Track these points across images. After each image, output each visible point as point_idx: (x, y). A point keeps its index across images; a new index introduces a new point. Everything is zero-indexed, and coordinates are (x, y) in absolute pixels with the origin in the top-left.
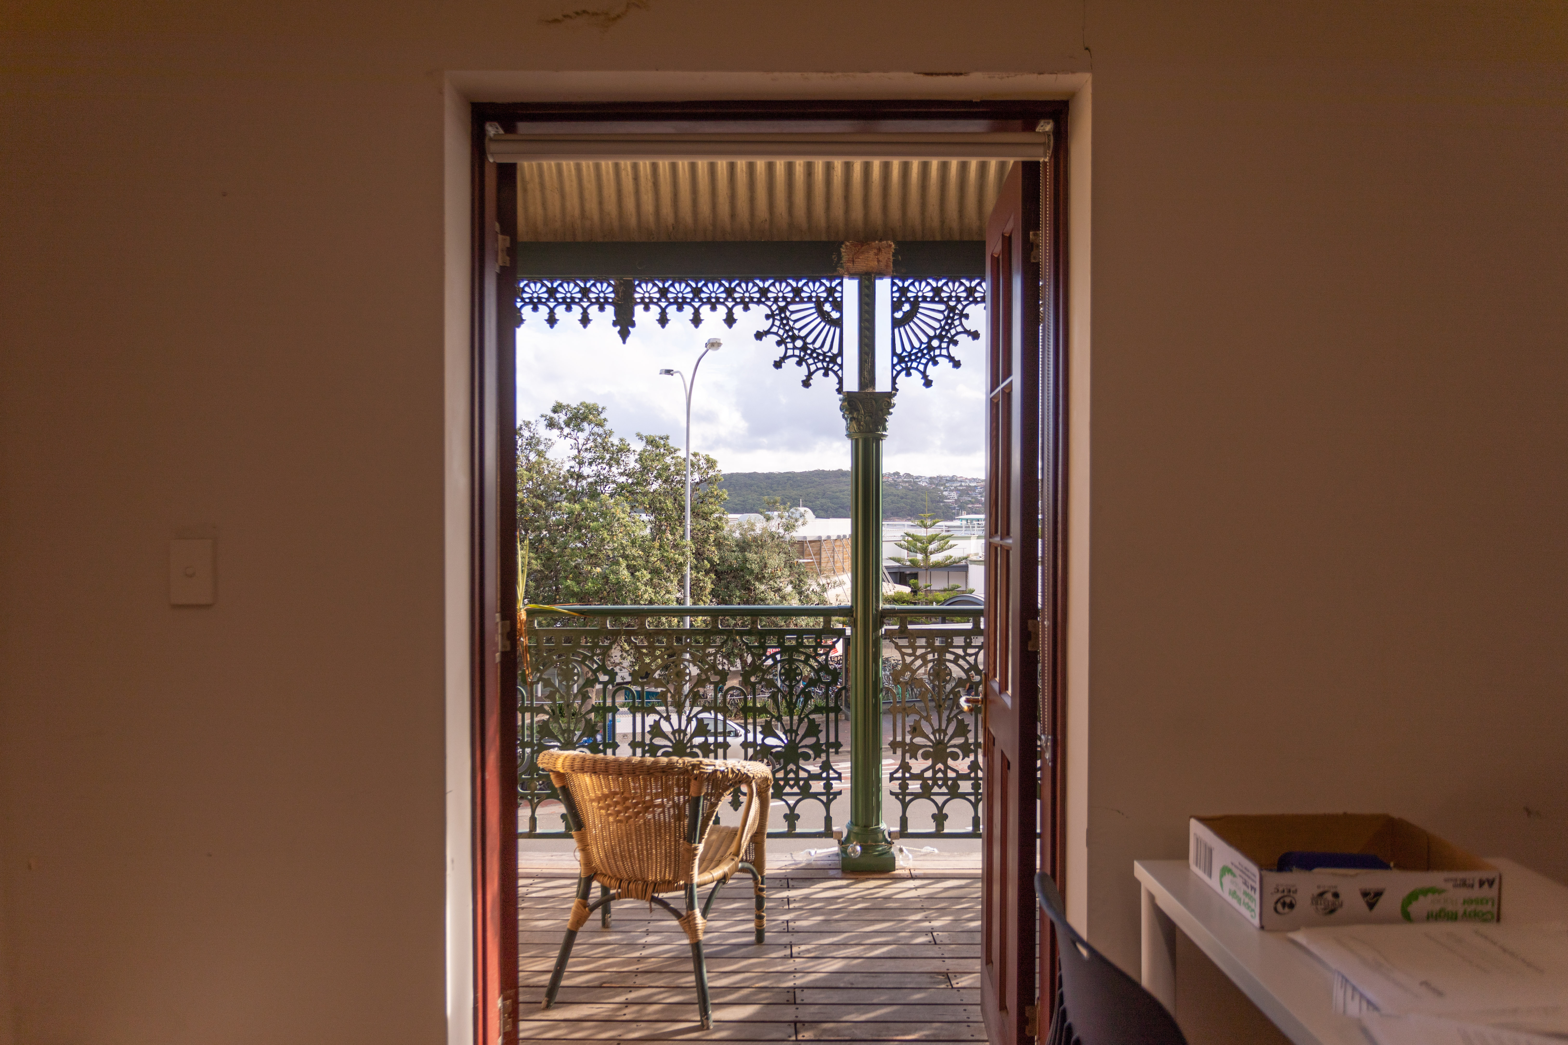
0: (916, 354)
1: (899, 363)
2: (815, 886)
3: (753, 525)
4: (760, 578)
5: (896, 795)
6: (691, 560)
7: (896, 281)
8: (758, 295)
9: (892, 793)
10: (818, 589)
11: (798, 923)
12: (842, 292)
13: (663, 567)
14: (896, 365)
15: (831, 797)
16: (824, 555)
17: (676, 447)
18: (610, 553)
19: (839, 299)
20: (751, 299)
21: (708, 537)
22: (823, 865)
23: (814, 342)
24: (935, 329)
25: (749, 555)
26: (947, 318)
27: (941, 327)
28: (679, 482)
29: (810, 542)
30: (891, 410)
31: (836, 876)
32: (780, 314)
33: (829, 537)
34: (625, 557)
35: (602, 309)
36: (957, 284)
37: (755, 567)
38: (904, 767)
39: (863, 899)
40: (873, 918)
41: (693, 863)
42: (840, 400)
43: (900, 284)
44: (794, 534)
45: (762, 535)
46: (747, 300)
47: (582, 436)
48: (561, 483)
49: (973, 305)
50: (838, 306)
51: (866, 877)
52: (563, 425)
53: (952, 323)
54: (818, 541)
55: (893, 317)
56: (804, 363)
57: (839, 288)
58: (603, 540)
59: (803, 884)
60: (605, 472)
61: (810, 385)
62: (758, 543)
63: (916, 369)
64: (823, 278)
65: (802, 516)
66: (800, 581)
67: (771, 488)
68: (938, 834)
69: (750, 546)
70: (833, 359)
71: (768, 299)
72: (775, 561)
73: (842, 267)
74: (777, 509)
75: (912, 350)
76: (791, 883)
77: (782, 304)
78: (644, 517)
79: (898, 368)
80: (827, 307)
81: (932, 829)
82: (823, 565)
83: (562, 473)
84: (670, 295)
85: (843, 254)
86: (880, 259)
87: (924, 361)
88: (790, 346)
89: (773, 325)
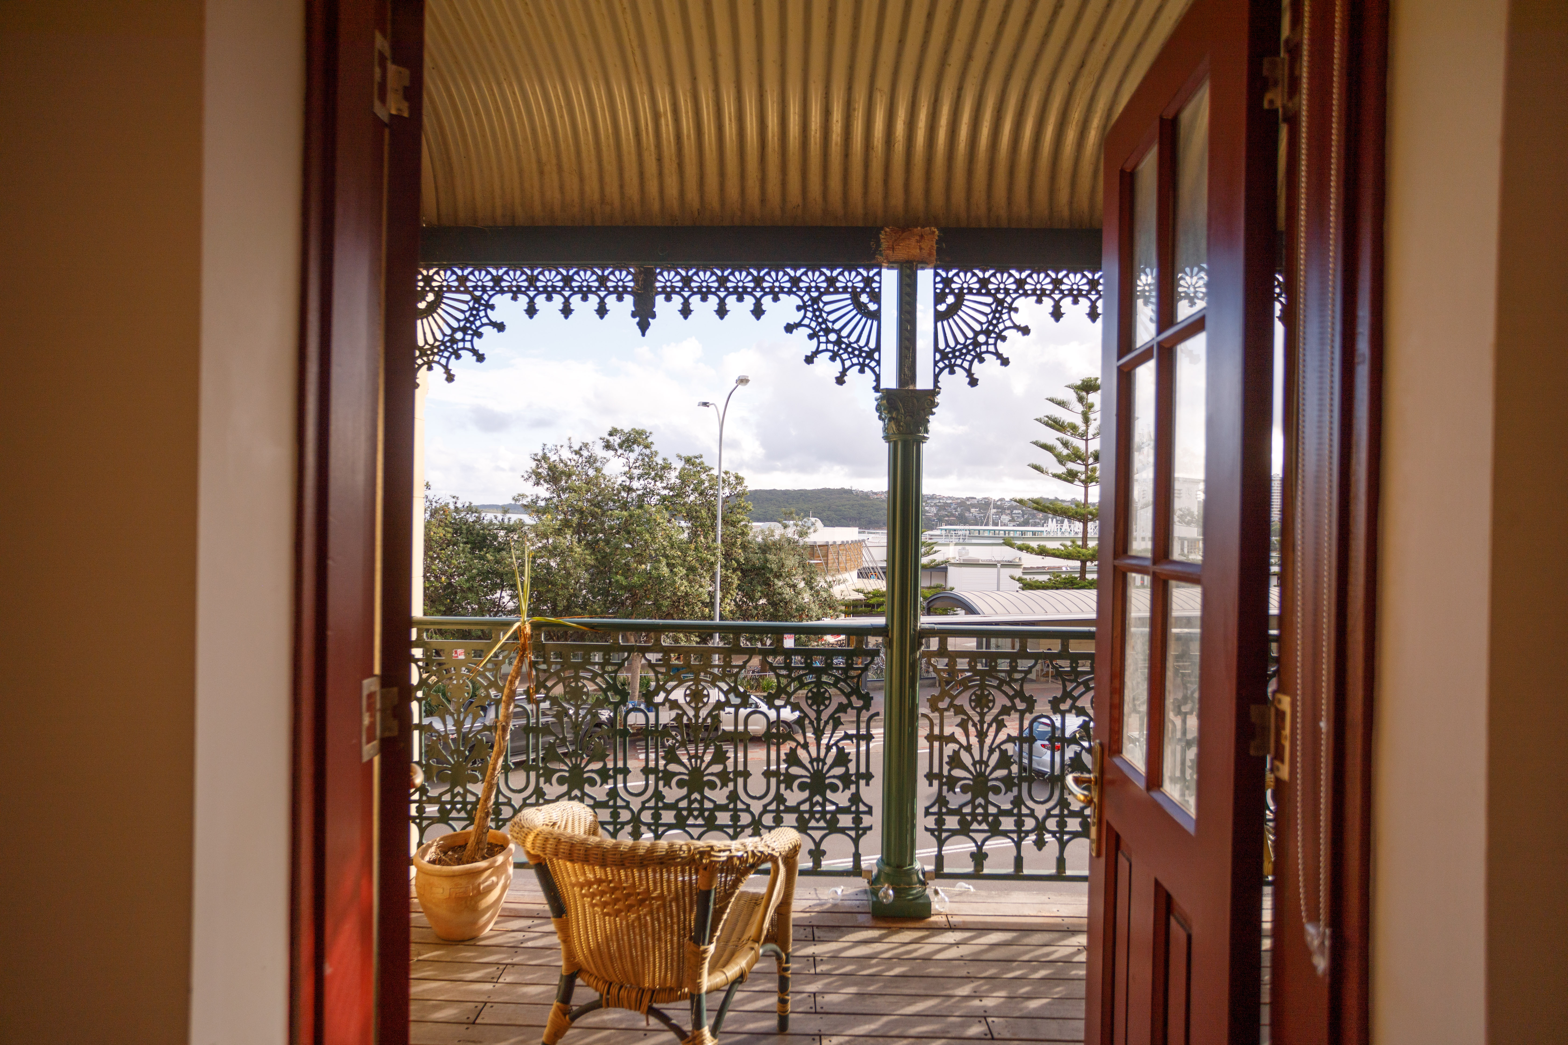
0: (960, 350)
1: (942, 360)
2: (844, 939)
3: (773, 531)
4: (778, 576)
5: (932, 831)
6: (721, 560)
7: (940, 271)
8: (788, 285)
9: (927, 829)
10: (825, 585)
11: (828, 998)
12: (880, 282)
13: (698, 565)
14: (939, 361)
15: (860, 832)
16: (830, 557)
17: (711, 466)
18: (653, 552)
19: (877, 290)
20: (781, 288)
21: (736, 541)
22: (851, 907)
23: (848, 336)
24: (981, 324)
25: (770, 557)
26: (994, 312)
27: (988, 321)
28: (712, 495)
29: (819, 546)
30: (934, 410)
31: (867, 925)
32: (812, 305)
33: (835, 542)
34: (666, 556)
35: (620, 299)
36: (1006, 275)
37: (774, 567)
38: (941, 800)
39: (899, 959)
40: (913, 992)
41: (701, 969)
42: (876, 400)
43: (944, 274)
44: (807, 540)
45: (780, 540)
46: (777, 290)
47: (633, 456)
48: (615, 495)
49: (1023, 298)
50: (876, 297)
51: (900, 925)
52: (617, 447)
53: (1000, 317)
54: (826, 546)
55: (936, 310)
56: (838, 358)
57: (877, 278)
58: (646, 542)
59: (830, 934)
60: (651, 486)
61: (844, 382)
62: (777, 547)
63: (961, 366)
64: (860, 267)
65: (813, 524)
66: (812, 578)
67: (787, 502)
68: (977, 875)
69: (771, 549)
70: (870, 355)
71: (800, 289)
72: (791, 562)
73: (881, 255)
74: (793, 519)
75: (956, 346)
76: (817, 933)
77: (815, 294)
78: (683, 524)
79: (941, 365)
80: (864, 298)
81: (970, 869)
82: (830, 565)
83: (616, 486)
84: (693, 284)
85: (882, 241)
86: (923, 246)
87: (969, 358)
88: (823, 339)
89: (805, 317)
